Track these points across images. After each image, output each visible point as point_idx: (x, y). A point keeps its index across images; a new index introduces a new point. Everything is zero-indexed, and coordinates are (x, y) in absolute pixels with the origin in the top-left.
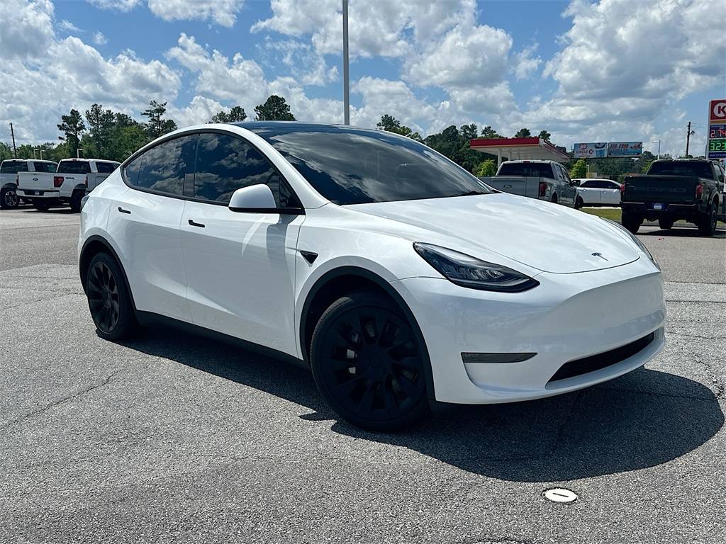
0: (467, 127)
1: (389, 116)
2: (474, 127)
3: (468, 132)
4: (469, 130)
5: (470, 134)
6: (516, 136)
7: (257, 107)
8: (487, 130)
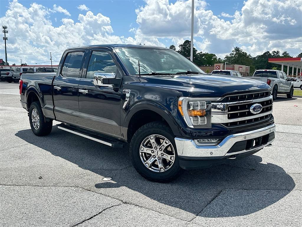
0: (275, 52)
1: (238, 47)
2: (278, 52)
3: (275, 54)
4: (276, 53)
5: (276, 55)
6: (298, 56)
8: (285, 53)
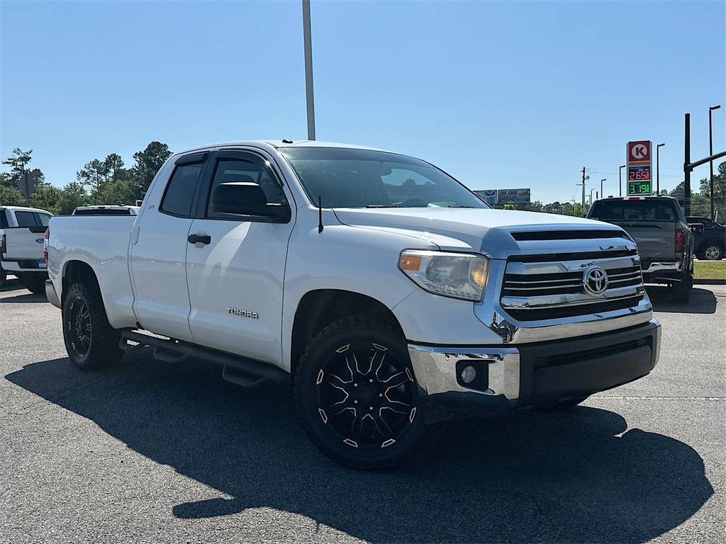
7: (136, 154)
